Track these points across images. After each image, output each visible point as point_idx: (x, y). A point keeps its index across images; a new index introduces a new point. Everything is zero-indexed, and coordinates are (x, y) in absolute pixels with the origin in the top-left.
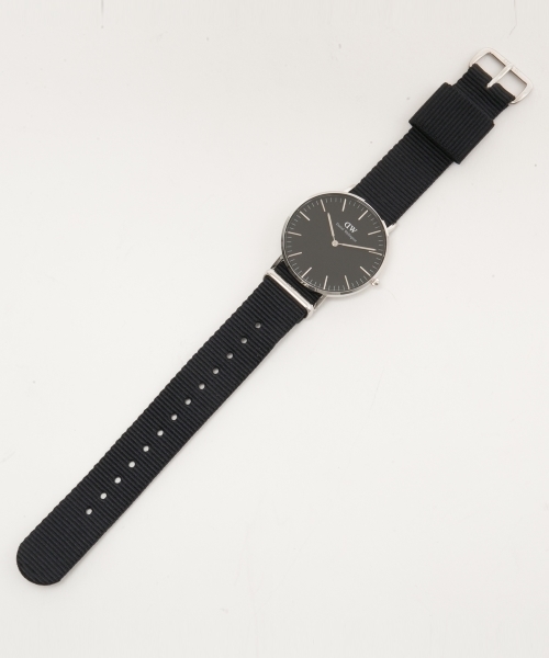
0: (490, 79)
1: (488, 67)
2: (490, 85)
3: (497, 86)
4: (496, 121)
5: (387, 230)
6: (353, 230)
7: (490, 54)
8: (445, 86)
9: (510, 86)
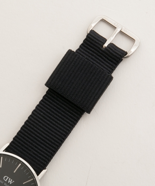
0: (105, 40)
1: (103, 31)
2: (106, 45)
3: (112, 45)
4: (114, 75)
5: (38, 178)
6: (11, 182)
7: (103, 21)
8: (70, 52)
9: (122, 44)
